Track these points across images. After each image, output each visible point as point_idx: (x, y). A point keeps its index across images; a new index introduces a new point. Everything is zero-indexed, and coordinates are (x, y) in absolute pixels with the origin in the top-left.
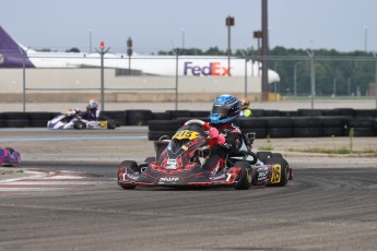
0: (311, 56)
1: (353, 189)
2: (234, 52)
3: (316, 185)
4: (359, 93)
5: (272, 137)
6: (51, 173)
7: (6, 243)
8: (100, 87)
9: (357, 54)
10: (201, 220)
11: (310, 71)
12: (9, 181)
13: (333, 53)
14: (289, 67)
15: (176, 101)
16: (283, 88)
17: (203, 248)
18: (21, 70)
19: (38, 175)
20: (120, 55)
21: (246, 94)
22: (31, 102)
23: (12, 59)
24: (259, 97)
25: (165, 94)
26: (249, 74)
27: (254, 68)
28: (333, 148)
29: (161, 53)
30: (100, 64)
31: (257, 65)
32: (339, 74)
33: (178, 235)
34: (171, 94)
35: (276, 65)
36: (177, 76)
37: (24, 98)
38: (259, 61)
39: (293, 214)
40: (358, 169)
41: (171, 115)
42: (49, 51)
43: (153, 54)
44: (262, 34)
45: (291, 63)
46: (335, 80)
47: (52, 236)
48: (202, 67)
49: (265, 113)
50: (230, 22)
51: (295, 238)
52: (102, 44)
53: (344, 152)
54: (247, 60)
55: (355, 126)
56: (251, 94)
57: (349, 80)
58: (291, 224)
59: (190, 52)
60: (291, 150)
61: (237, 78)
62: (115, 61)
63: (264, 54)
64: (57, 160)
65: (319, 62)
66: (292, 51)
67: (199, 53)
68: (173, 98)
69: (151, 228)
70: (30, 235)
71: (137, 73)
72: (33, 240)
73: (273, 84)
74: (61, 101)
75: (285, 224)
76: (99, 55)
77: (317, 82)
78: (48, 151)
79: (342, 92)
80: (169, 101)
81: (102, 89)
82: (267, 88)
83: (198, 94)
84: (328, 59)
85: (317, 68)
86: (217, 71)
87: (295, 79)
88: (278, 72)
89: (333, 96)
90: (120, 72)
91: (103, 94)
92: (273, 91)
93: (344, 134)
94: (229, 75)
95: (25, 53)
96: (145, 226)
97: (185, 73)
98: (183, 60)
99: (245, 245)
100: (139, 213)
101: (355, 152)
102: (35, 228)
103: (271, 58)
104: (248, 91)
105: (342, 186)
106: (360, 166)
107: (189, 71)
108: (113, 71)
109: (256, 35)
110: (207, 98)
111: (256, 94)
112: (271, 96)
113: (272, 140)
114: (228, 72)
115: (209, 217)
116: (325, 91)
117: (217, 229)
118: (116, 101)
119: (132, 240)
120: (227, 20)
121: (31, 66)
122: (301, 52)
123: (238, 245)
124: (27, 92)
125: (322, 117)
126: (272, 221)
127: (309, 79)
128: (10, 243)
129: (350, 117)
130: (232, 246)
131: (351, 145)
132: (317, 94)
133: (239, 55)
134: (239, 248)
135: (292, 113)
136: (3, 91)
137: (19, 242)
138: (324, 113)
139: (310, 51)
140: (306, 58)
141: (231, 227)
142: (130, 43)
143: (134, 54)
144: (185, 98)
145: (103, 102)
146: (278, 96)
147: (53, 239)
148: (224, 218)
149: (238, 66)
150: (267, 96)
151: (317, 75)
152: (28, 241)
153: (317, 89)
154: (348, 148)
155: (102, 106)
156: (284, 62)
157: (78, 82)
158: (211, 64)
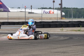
1: (81, 39)
2: (55, 8)
3: (73, 38)
4: (82, 17)
5: (63, 27)
7: (4, 51)
8: (25, 16)
9: (82, 9)
10: (47, 46)
11: (71, 13)
12: (5, 37)
13: (77, 9)
15: (42, 19)
16: (66, 16)
17: (48, 52)
20: (29, 9)
21: (57, 18)
22: (9, 19)
23: (5, 10)
24: (60, 18)
25: (39, 18)
26: (58, 13)
27: (59, 12)
28: (77, 30)
29: (38, 9)
30: (25, 11)
32: (78, 13)
33: (42, 49)
34: (41, 18)
35: (64, 11)
36: (42, 14)
37: (8, 19)
38: (60, 10)
39: (68, 44)
40: (82, 34)
41: (41, 22)
43: (37, 9)
44: (61, 4)
45: (67, 11)
46: (77, 15)
47: (14, 49)
48: (47, 12)
49: (62, 22)
50: (54, 2)
51: (68, 50)
52: (25, 7)
53: (79, 31)
54: (58, 10)
55: (82, 25)
56: (58, 18)
57: (80, 14)
58: (68, 47)
59: (45, 8)
60: (67, 30)
61: (55, 14)
63: (61, 9)
65: (73, 10)
66: (68, 8)
67: (47, 8)
68: (41, 19)
69: (36, 48)
70: (9, 49)
71: (33, 13)
72: (10, 50)
73: (63, 15)
74: (16, 19)
75: (66, 47)
76: (25, 9)
77: (73, 15)
78: (13, 30)
79: (79, 17)
80: (40, 19)
81: (25, 17)
82: (62, 16)
83: (47, 18)
84: (76, 10)
85: (73, 12)
86: (51, 13)
87: (68, 14)
88: (64, 13)
89: (77, 18)
90: (29, 13)
91: (25, 18)
92: (63, 17)
93: (79, 26)
94: (54, 13)
95: (8, 9)
96: (35, 47)
97: (44, 13)
98: (43, 10)
99: (57, 51)
100: (34, 44)
101: (82, 31)
102: (10, 48)
103: (63, 10)
104: (58, 17)
105: (79, 38)
106: (83, 34)
107: (45, 13)
108: (28, 13)
109: (60, 4)
110: (49, 19)
112: (63, 18)
114: (53, 13)
115: (49, 45)
116: (75, 17)
117: (51, 48)
119: (32, 50)
121: (9, 11)
123: (56, 51)
124: (8, 17)
125: (74, 23)
126: (63, 46)
128: (5, 51)
129: (80, 23)
130: (54, 51)
132: (73, 18)
133: (56, 9)
134: (56, 52)
135: (68, 22)
136: (3, 17)
137: (7, 51)
138: (75, 22)
139: (72, 8)
140: (71, 10)
141: (54, 47)
142: (31, 6)
143: (32, 9)
144: (44, 19)
146: (64, 18)
147: (14, 50)
148: (52, 45)
149: (56, 11)
150: (62, 18)
151: (73, 13)
152: (9, 50)
153: (73, 17)
154: (80, 30)
155: (25, 21)
156: (66, 11)
157: (20, 15)
158: (50, 11)
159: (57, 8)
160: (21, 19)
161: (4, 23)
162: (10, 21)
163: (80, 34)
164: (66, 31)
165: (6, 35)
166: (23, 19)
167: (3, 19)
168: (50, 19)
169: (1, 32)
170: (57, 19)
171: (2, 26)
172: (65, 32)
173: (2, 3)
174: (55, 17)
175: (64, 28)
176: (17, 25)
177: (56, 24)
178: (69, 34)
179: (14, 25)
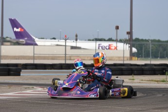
0: (150, 42)
2: (118, 40)
5: (134, 75)
6: (45, 88)
8: (64, 53)
10: (107, 108)
11: (149, 48)
12: (28, 91)
13: (159, 41)
14: (141, 47)
16: (138, 55)
18: (32, 46)
19: (40, 89)
20: (73, 41)
21: (124, 57)
22: (36, 59)
23: (29, 42)
24: (129, 59)
26: (125, 49)
27: (127, 47)
28: (159, 80)
29: (89, 40)
30: (64, 44)
31: (128, 46)
32: (161, 49)
35: (135, 45)
37: (34, 58)
38: (129, 44)
42: (43, 39)
43: (86, 40)
44: (130, 33)
45: (141, 45)
46: (159, 52)
48: (105, 46)
49: (131, 65)
50: (117, 28)
52: (66, 36)
53: (163, 81)
54: (124, 44)
57: (165, 52)
58: (144, 110)
59: (101, 40)
60: (142, 80)
61: (120, 51)
62: (71, 43)
63: (131, 41)
64: (47, 83)
65: (153, 44)
66: (142, 40)
67: (104, 40)
71: (79, 48)
73: (134, 53)
74: (48, 59)
76: (64, 41)
77: (152, 53)
78: (43, 79)
79: (162, 57)
80: (92, 60)
81: (66, 54)
82: (132, 55)
84: (157, 43)
85: (152, 47)
86: (112, 48)
87: (143, 51)
88: (136, 48)
89: (159, 58)
90: (72, 48)
91: (66, 56)
92: (134, 56)
93: (163, 74)
95: (34, 40)
96: (84, 110)
97: (99, 48)
98: (98, 43)
100: (82, 105)
103: (134, 43)
105: (164, 95)
107: (100, 48)
108: (70, 47)
109: (128, 33)
111: (127, 57)
112: (133, 58)
113: (134, 76)
114: (116, 48)
115: (110, 107)
116: (155, 56)
118: (70, 59)
120: (116, 27)
121: (36, 45)
122: (146, 40)
124: (35, 55)
126: (136, 109)
127: (149, 51)
129: (166, 67)
131: (166, 78)
132: (152, 58)
133: (121, 41)
135: (142, 65)
136: (25, 55)
138: (155, 65)
139: (150, 40)
142: (77, 36)
143: (78, 40)
145: (65, 60)
146: (136, 58)
148: (116, 108)
149: (121, 46)
151: (152, 50)
153: (152, 56)
154: (165, 80)
155: (65, 62)
156: (139, 44)
157: (55, 51)
158: (109, 45)
159: (123, 39)
160: (57, 59)
161: (26, 66)
162: (37, 62)
163: (166, 87)
164: (140, 82)
165: (30, 87)
166: (61, 59)
167: (24, 59)
168: (110, 60)
169: (21, 82)
170: (124, 60)
171: (22, 70)
172: (138, 83)
173: (22, 30)
174: (119, 56)
175: (135, 77)
176: (51, 69)
177: (122, 69)
178: (145, 87)
179: (45, 69)
